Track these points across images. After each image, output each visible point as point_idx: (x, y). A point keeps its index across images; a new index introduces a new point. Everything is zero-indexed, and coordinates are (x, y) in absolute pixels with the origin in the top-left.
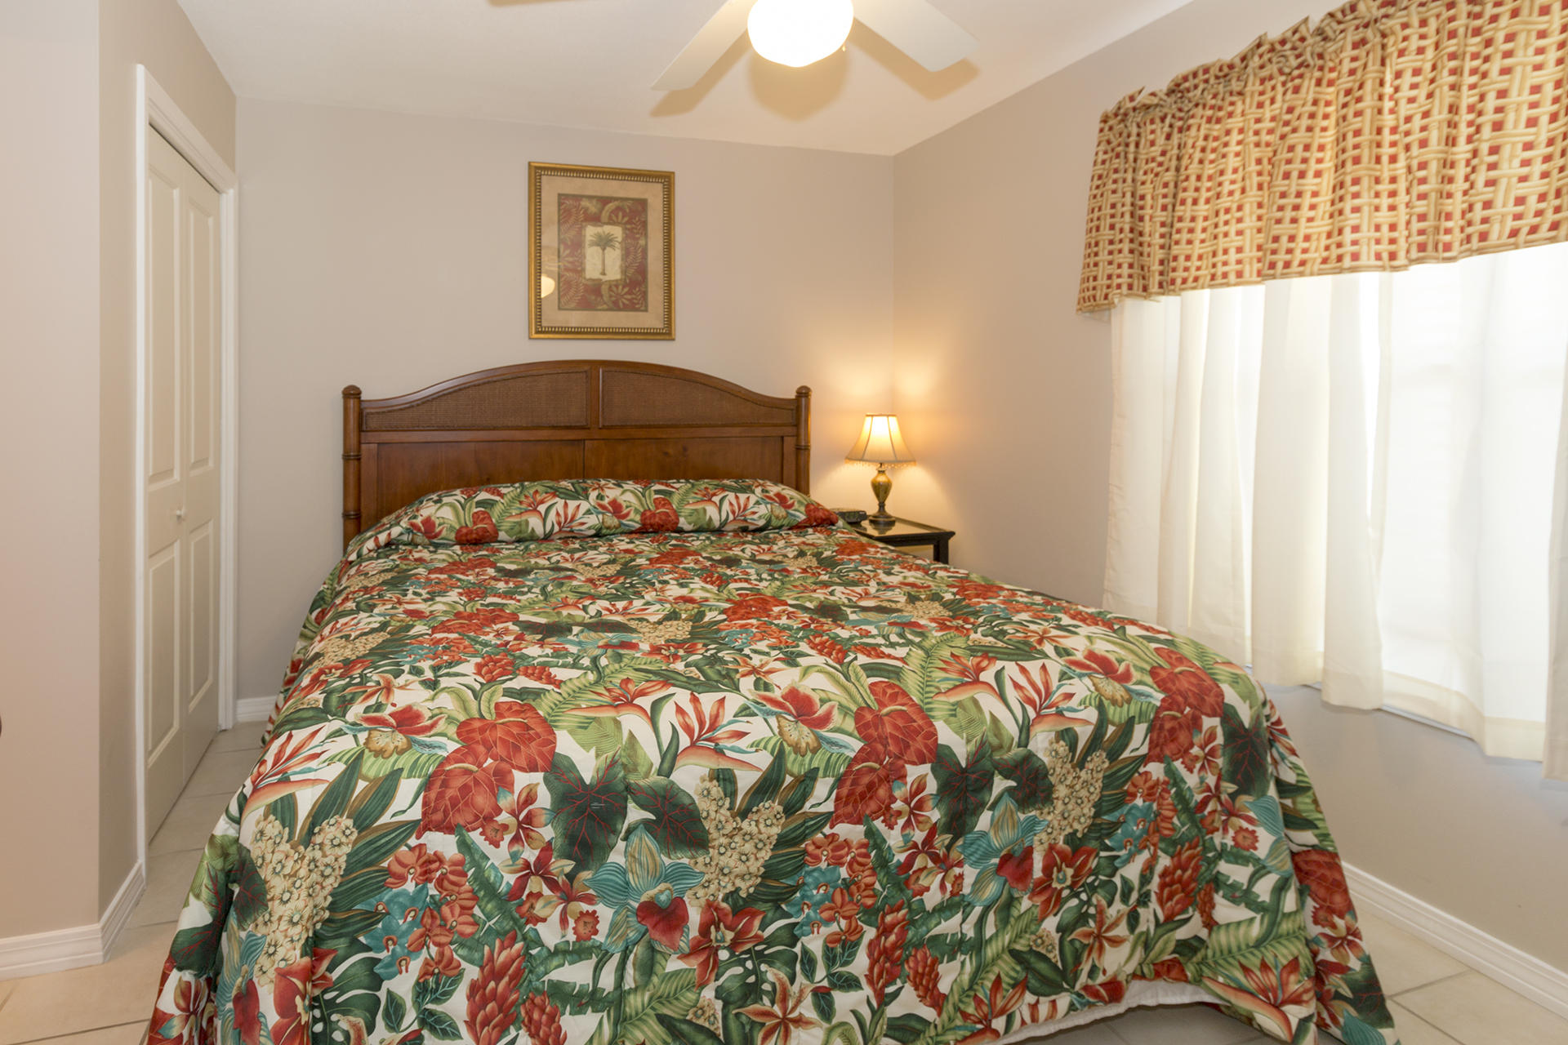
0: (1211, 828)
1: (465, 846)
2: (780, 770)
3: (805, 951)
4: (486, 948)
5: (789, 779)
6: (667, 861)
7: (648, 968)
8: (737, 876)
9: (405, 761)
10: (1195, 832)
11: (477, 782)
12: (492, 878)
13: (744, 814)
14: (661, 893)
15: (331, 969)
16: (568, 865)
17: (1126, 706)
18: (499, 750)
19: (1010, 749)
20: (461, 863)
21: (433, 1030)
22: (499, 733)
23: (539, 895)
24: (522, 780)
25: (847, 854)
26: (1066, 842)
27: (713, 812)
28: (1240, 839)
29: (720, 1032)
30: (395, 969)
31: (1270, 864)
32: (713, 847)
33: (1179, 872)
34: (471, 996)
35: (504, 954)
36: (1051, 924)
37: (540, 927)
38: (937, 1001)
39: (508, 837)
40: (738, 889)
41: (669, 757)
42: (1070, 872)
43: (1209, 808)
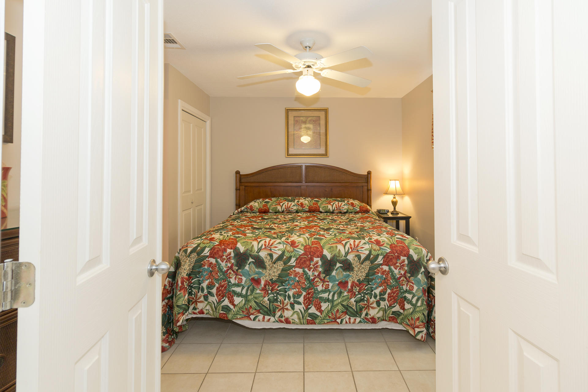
0: (402, 284)
1: (217, 261)
2: (283, 255)
3: (289, 294)
4: (220, 281)
5: (285, 257)
6: (257, 270)
7: (252, 291)
8: (273, 276)
9: (208, 245)
10: (397, 284)
11: (220, 250)
12: (221, 268)
13: (274, 263)
14: (256, 277)
15: (192, 280)
16: (237, 268)
17: (378, 251)
18: (226, 245)
19: (342, 257)
20: (216, 264)
21: (210, 295)
22: (228, 242)
23: (231, 273)
24: (229, 251)
25: (298, 275)
26: (357, 281)
27: (268, 263)
28: (410, 288)
29: (268, 307)
30: (203, 282)
31: (416, 294)
32: (267, 269)
33: (393, 294)
34: (217, 290)
35: (223, 283)
36: (353, 300)
37: (231, 279)
38: (321, 312)
39: (225, 261)
40: (273, 279)
41: (259, 250)
42: (358, 288)
43: (401, 279)
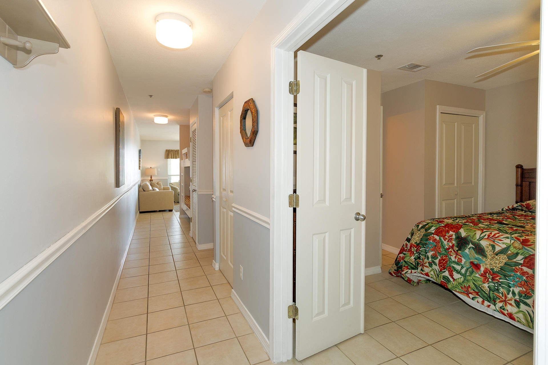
1: (440, 239)
2: (507, 249)
3: (513, 291)
4: (442, 255)
5: (509, 252)
6: (477, 256)
7: (472, 273)
8: (494, 266)
9: (435, 225)
11: (444, 231)
12: (444, 245)
13: (497, 255)
14: (476, 262)
15: (420, 248)
16: (457, 249)
18: (450, 228)
20: (439, 241)
21: (433, 263)
22: (452, 226)
23: (451, 252)
24: (451, 233)
25: (527, 275)
27: (489, 251)
29: (488, 294)
30: (428, 252)
32: (488, 258)
34: (439, 261)
35: (445, 258)
37: (451, 256)
39: (447, 240)
40: (494, 269)
41: (481, 238)
